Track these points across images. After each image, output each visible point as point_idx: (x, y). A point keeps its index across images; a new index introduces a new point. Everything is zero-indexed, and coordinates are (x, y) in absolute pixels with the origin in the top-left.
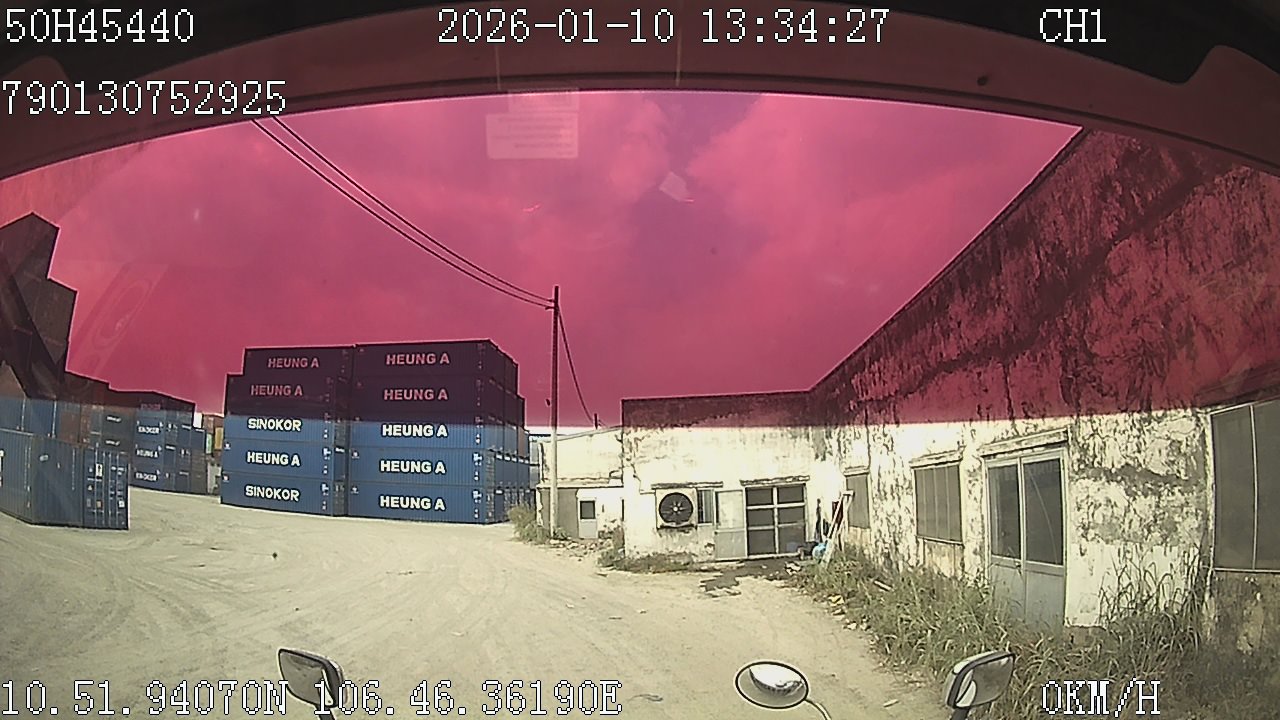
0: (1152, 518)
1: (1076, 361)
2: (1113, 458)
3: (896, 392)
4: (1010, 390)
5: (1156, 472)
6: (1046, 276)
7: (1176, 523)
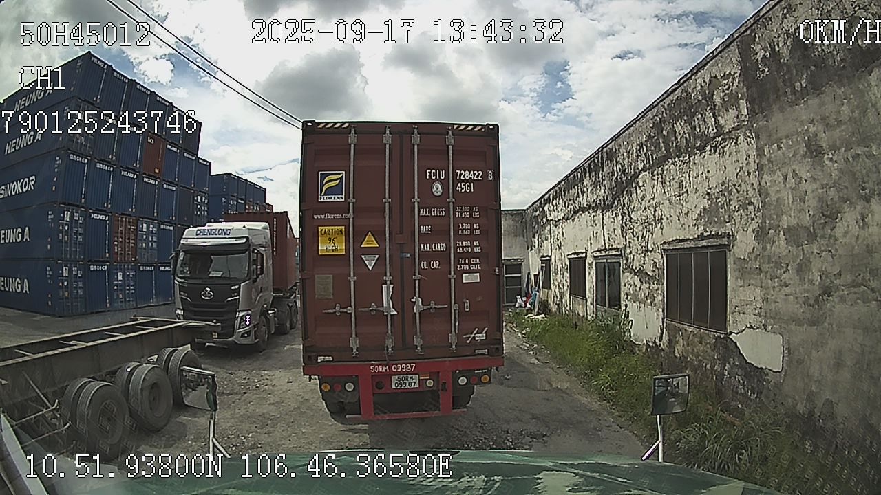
0: (647, 294)
1: (626, 220)
2: (636, 266)
3: (563, 218)
4: (605, 227)
5: (649, 273)
6: (619, 178)
7: (654, 297)
